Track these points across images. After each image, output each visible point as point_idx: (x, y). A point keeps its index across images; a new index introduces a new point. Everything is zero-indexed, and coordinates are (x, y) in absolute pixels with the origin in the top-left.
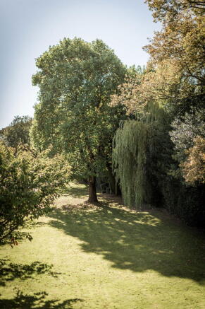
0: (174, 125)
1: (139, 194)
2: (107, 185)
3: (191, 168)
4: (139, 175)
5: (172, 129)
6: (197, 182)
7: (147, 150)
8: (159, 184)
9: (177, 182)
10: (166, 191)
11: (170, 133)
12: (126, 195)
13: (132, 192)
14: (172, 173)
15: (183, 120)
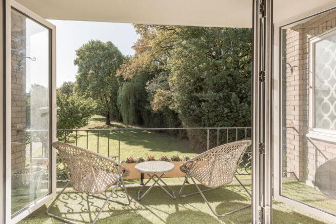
0: (147, 84)
1: (131, 118)
2: (115, 116)
3: (155, 104)
4: (131, 109)
5: (146, 86)
6: (158, 110)
7: (135, 97)
8: (141, 113)
9: (149, 112)
10: (145, 117)
11: (146, 88)
12: (125, 119)
13: (128, 118)
14: (147, 107)
15: (152, 82)
